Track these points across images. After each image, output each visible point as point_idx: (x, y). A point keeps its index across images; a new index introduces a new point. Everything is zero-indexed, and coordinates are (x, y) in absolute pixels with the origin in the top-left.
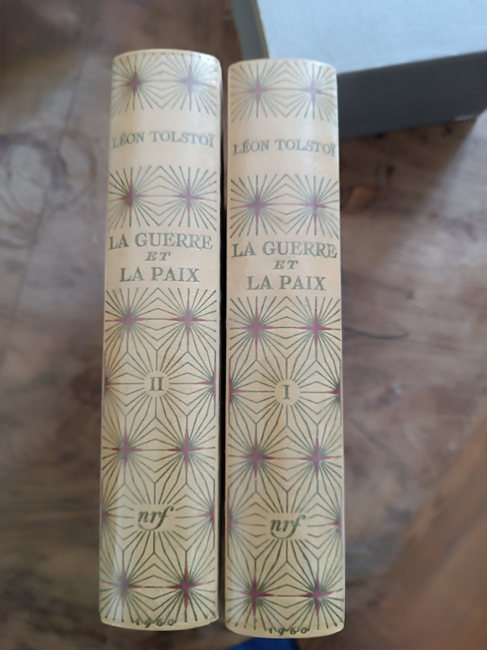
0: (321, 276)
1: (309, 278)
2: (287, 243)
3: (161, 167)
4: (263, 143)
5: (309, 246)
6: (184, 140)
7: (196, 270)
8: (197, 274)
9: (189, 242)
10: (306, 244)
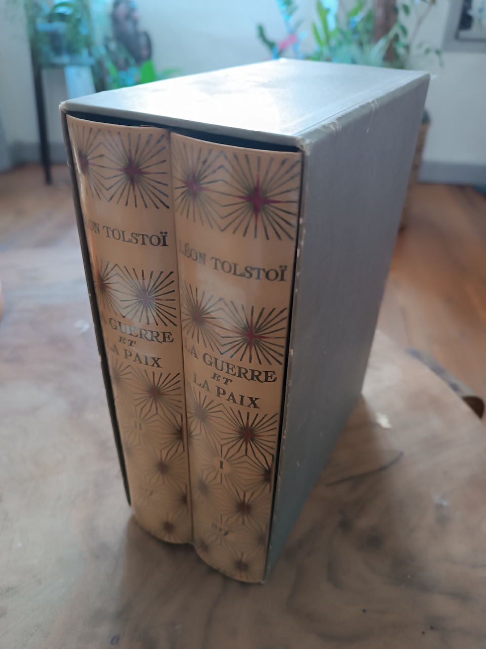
0: (254, 397)
1: (242, 397)
2: (223, 362)
3: (116, 265)
4: (201, 255)
5: (243, 371)
6: (134, 241)
7: (158, 359)
8: (159, 362)
9: (150, 336)
10: (240, 368)
